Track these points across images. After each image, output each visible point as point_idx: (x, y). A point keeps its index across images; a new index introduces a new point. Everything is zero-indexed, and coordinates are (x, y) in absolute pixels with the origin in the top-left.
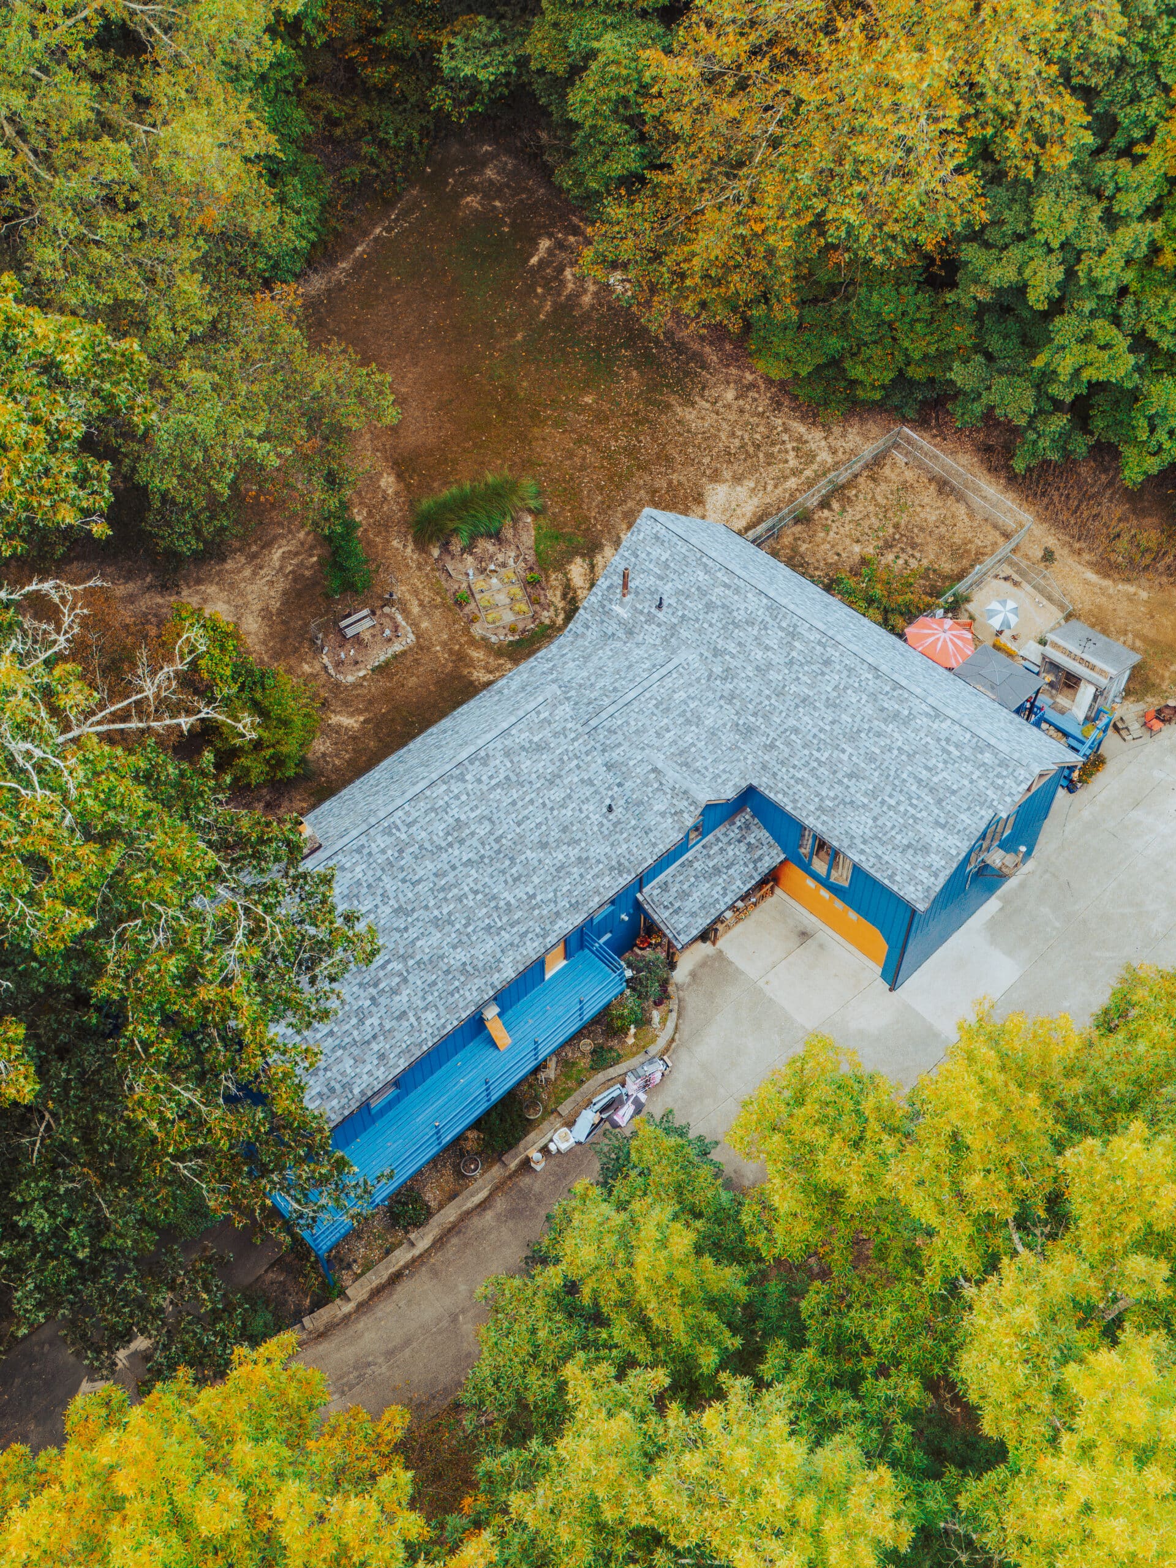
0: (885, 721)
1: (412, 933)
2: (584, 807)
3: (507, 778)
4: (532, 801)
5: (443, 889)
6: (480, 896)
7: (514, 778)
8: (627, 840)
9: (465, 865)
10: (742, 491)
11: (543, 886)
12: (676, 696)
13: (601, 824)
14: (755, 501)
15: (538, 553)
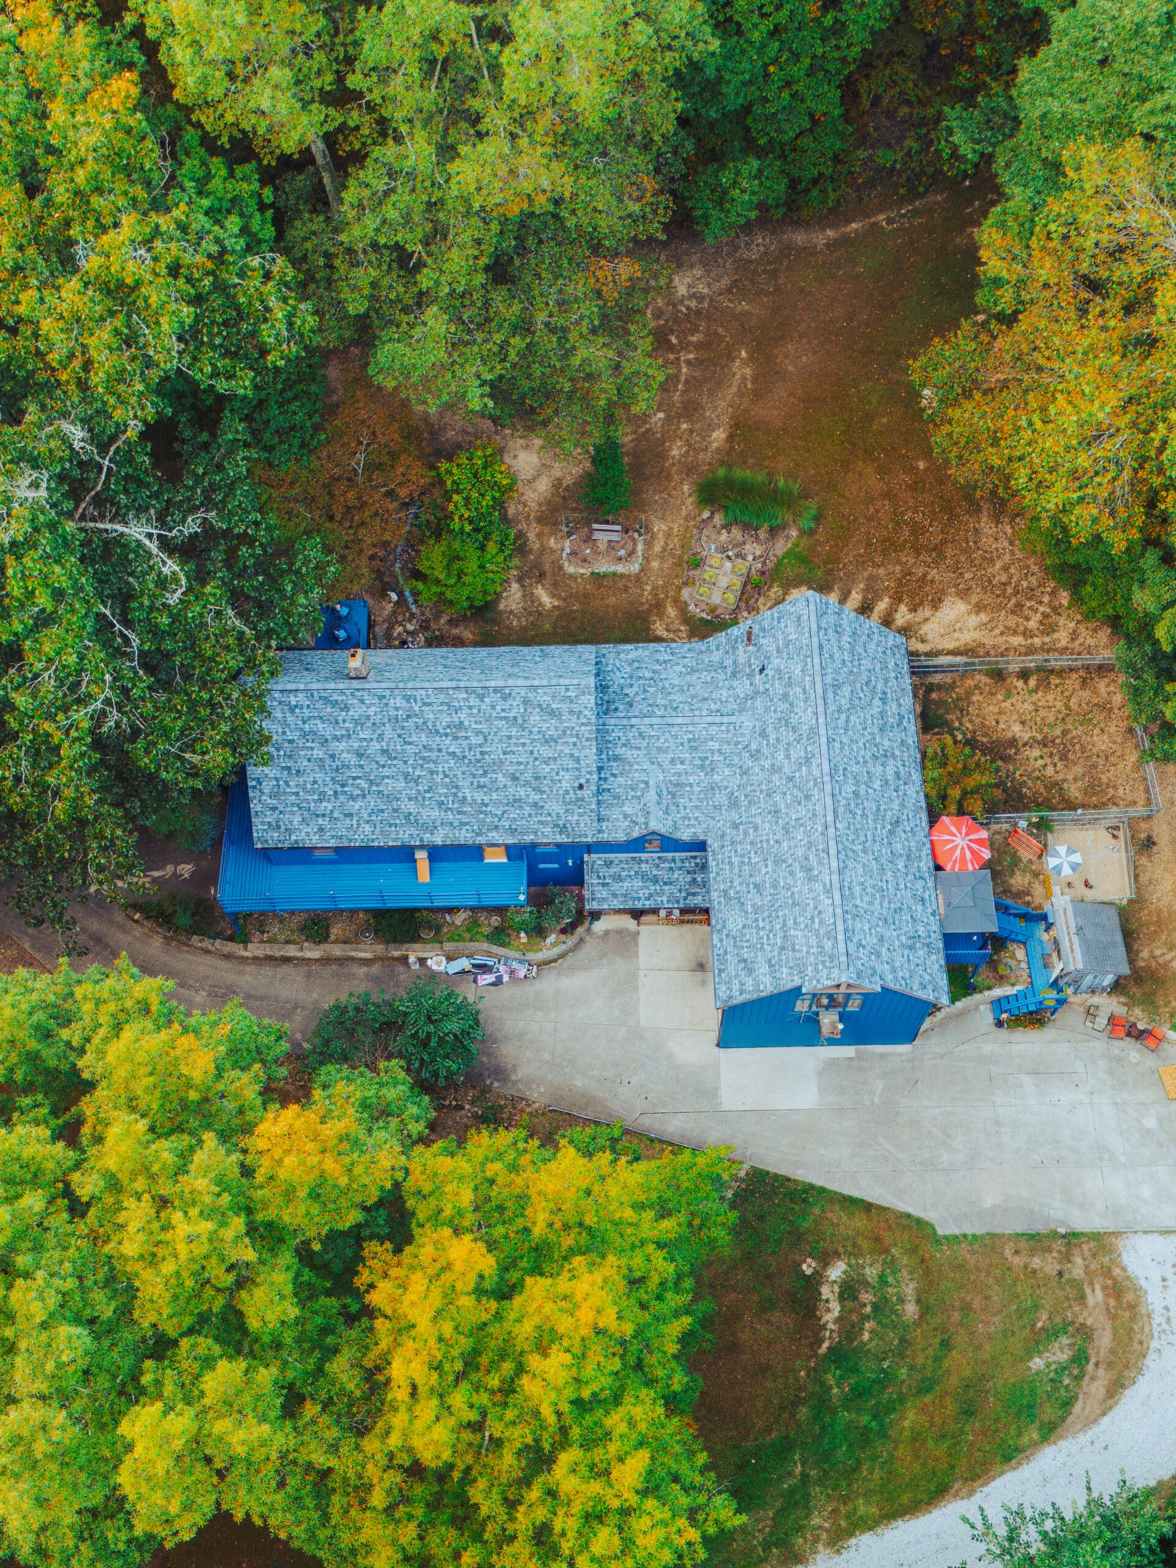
0: (802, 867)
1: (386, 772)
2: (562, 773)
3: (515, 718)
4: (524, 745)
5: (424, 758)
6: (447, 780)
7: (520, 721)
8: (580, 815)
9: (449, 754)
10: (973, 620)
11: (496, 803)
12: (710, 743)
13: (567, 792)
14: (976, 635)
15: (779, 564)
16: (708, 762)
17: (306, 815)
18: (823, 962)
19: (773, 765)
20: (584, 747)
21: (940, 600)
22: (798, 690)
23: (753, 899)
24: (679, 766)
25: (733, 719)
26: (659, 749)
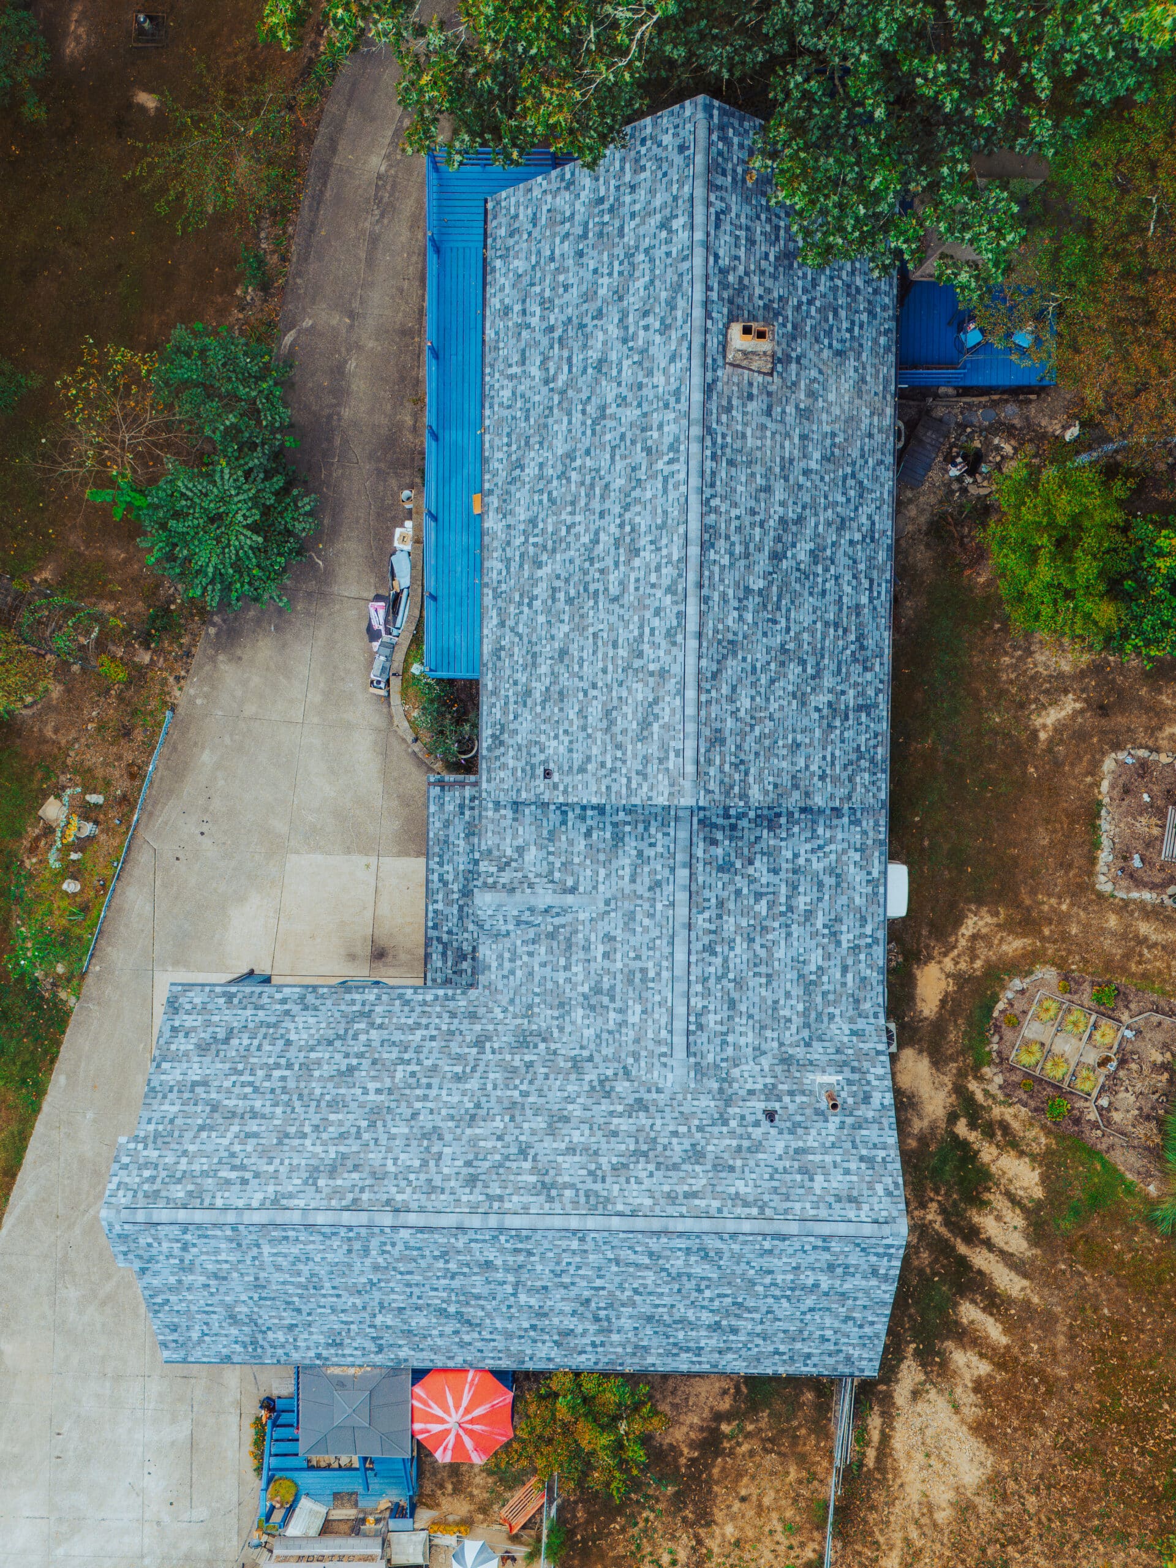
1: (577, 417)
2: (566, 739)
3: (640, 655)
4: (604, 671)
5: (592, 486)
6: (563, 532)
7: (637, 663)
8: (514, 770)
9: (597, 533)
10: (942, 1495)
11: (531, 623)
12: (638, 1008)
13: (542, 749)
14: (913, 1494)
15: (1093, 1152)
16: (606, 1000)
17: (526, 280)
18: (152, 1179)
19: (566, 1120)
20: (598, 781)
21: (989, 1440)
22: (699, 1184)
23: (331, 1060)
24: (601, 949)
25: (680, 1053)
26: (631, 916)
